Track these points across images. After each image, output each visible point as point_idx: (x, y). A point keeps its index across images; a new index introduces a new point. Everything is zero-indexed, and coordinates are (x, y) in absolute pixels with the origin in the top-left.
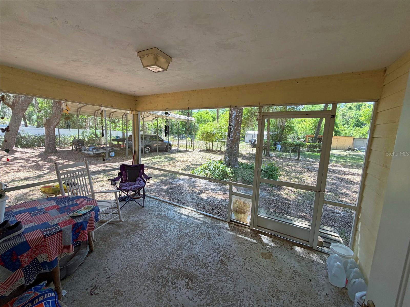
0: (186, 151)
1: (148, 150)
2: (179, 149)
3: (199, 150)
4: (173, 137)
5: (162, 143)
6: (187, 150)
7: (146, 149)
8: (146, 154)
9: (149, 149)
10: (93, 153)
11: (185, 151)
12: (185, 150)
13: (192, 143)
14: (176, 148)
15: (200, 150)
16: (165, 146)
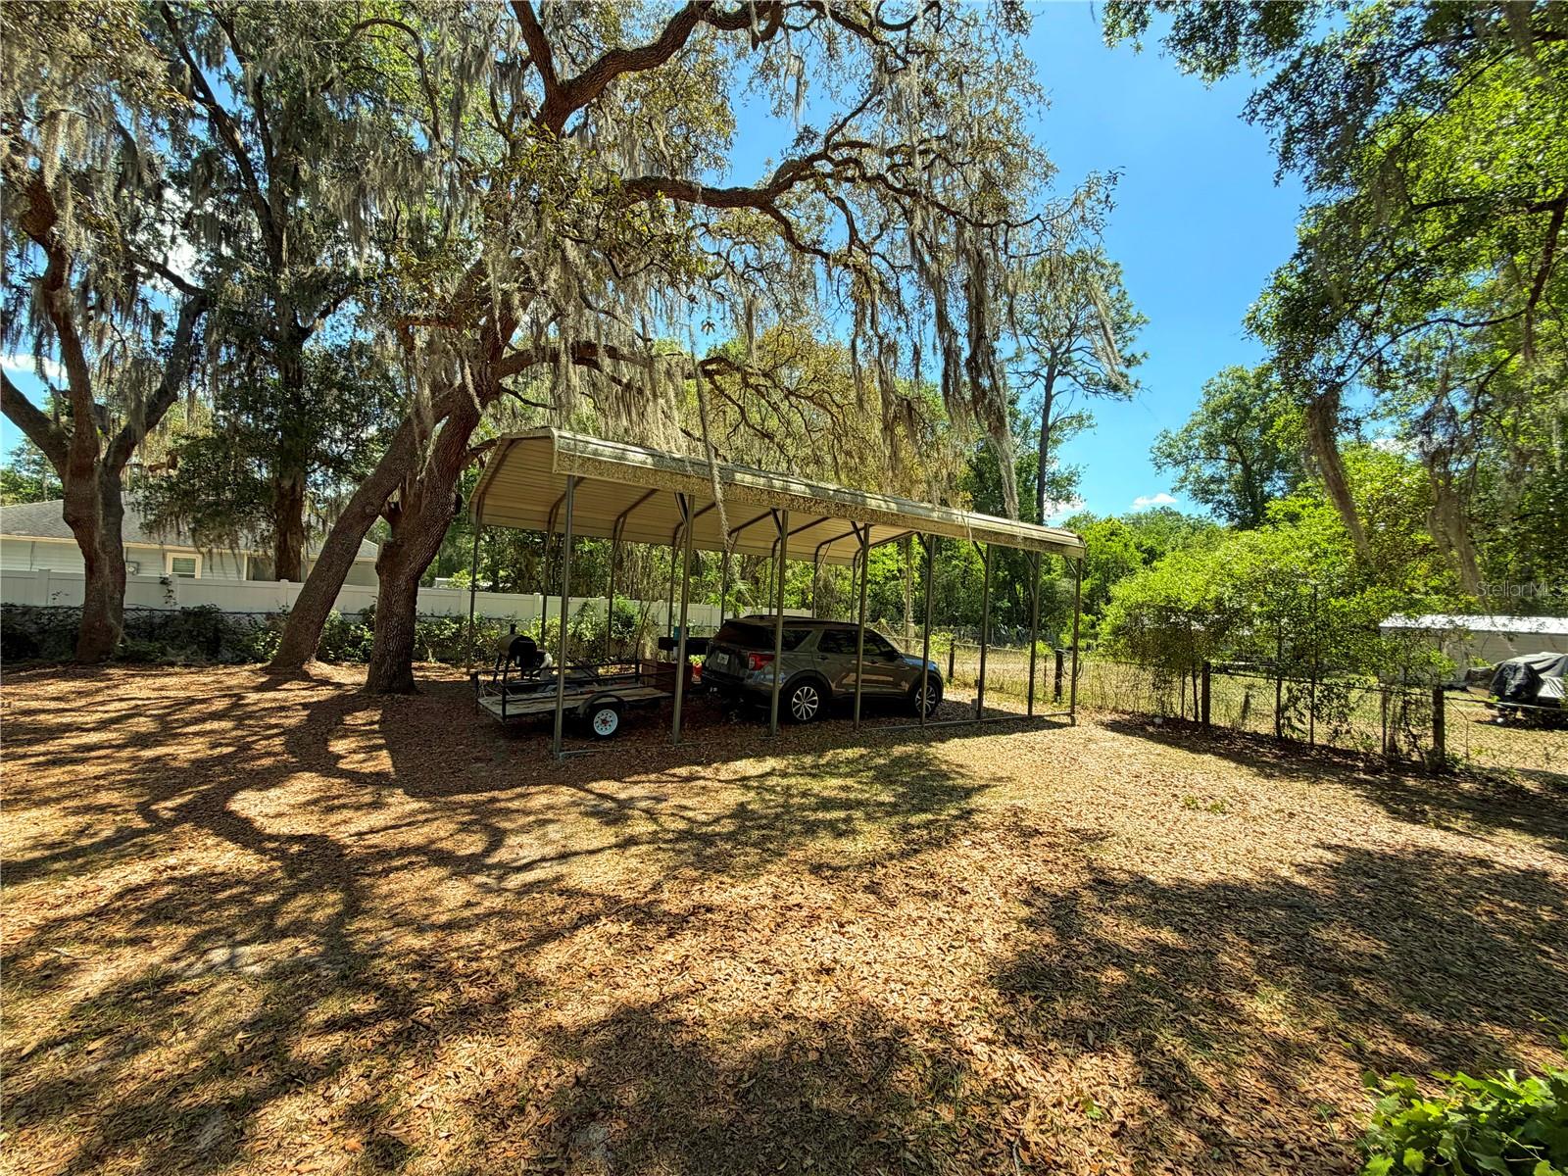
0: (1031, 723)
1: (806, 702)
2: (985, 704)
3: (1108, 717)
4: (951, 636)
5: (890, 666)
6: (1034, 713)
7: (798, 697)
8: (791, 733)
9: (813, 702)
10: (504, 710)
11: (1023, 719)
12: (1022, 709)
13: (1059, 676)
14: (967, 696)
15: (1115, 717)
16: (906, 686)
